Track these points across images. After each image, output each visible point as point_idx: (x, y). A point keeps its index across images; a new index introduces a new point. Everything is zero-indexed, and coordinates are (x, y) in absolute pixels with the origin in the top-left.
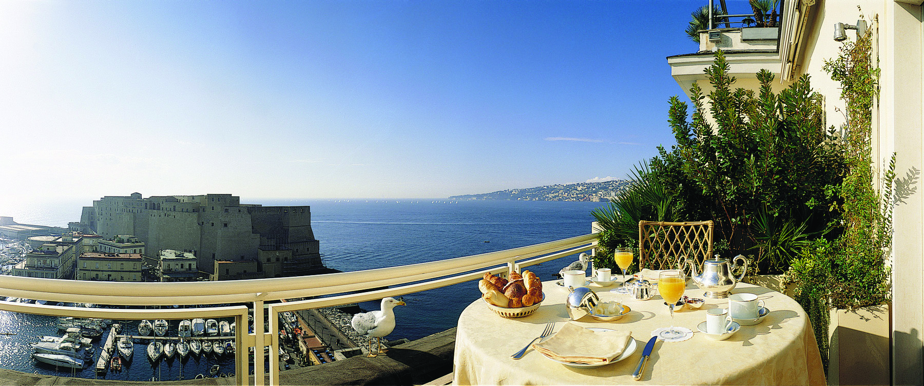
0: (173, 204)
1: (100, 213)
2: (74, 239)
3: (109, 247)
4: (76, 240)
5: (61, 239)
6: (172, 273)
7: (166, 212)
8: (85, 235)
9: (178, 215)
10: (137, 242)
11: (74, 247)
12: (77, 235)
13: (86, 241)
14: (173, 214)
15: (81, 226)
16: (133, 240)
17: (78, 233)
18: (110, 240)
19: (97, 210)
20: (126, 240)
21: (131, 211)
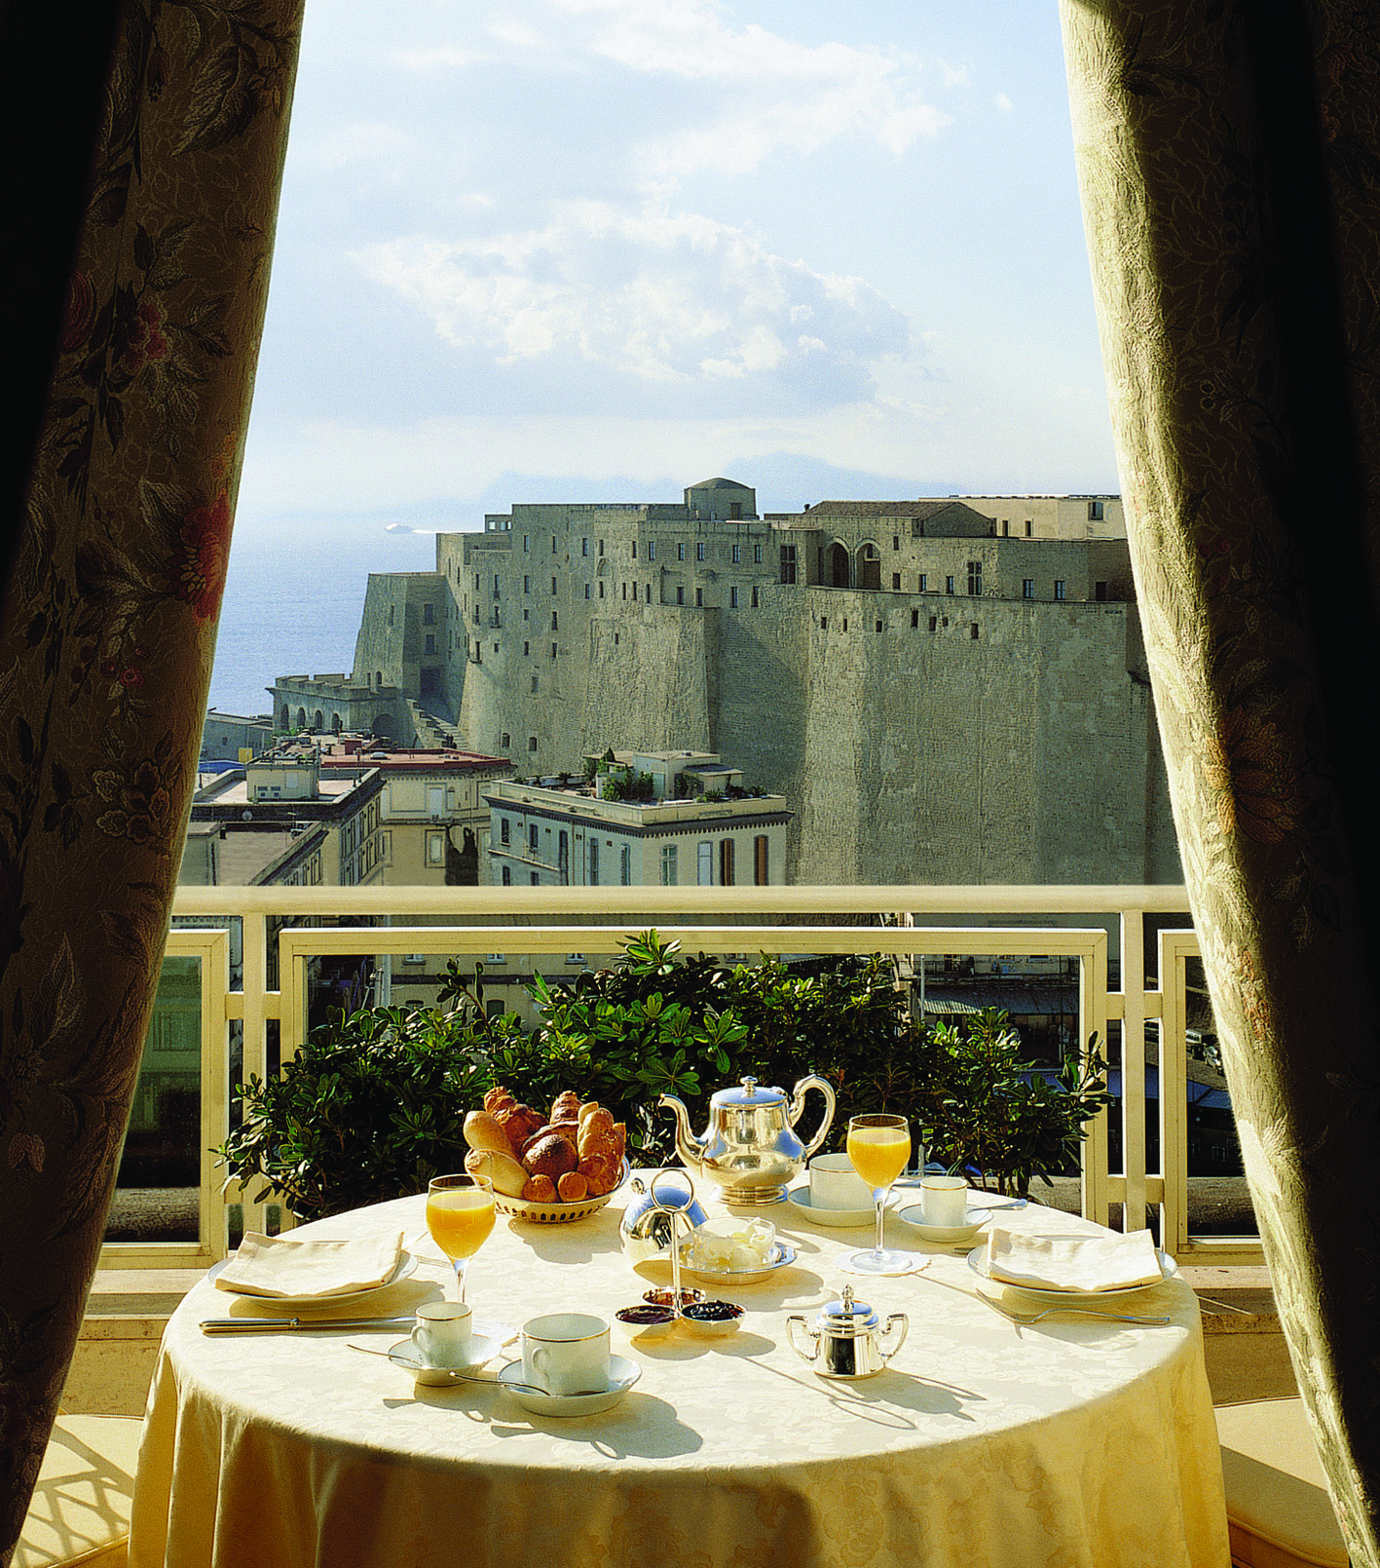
0: (966, 551)
1: (486, 614)
2: (326, 787)
3: (557, 826)
4: (337, 790)
5: (243, 786)
6: (974, 988)
7: (916, 603)
8: (395, 759)
9: (1002, 624)
10: (736, 793)
11: (334, 835)
12: (340, 756)
13: (399, 796)
14: (962, 613)
15: (359, 697)
16: (712, 781)
17: (350, 747)
18: (564, 782)
19: (462, 592)
20: (670, 784)
21: (691, 594)
